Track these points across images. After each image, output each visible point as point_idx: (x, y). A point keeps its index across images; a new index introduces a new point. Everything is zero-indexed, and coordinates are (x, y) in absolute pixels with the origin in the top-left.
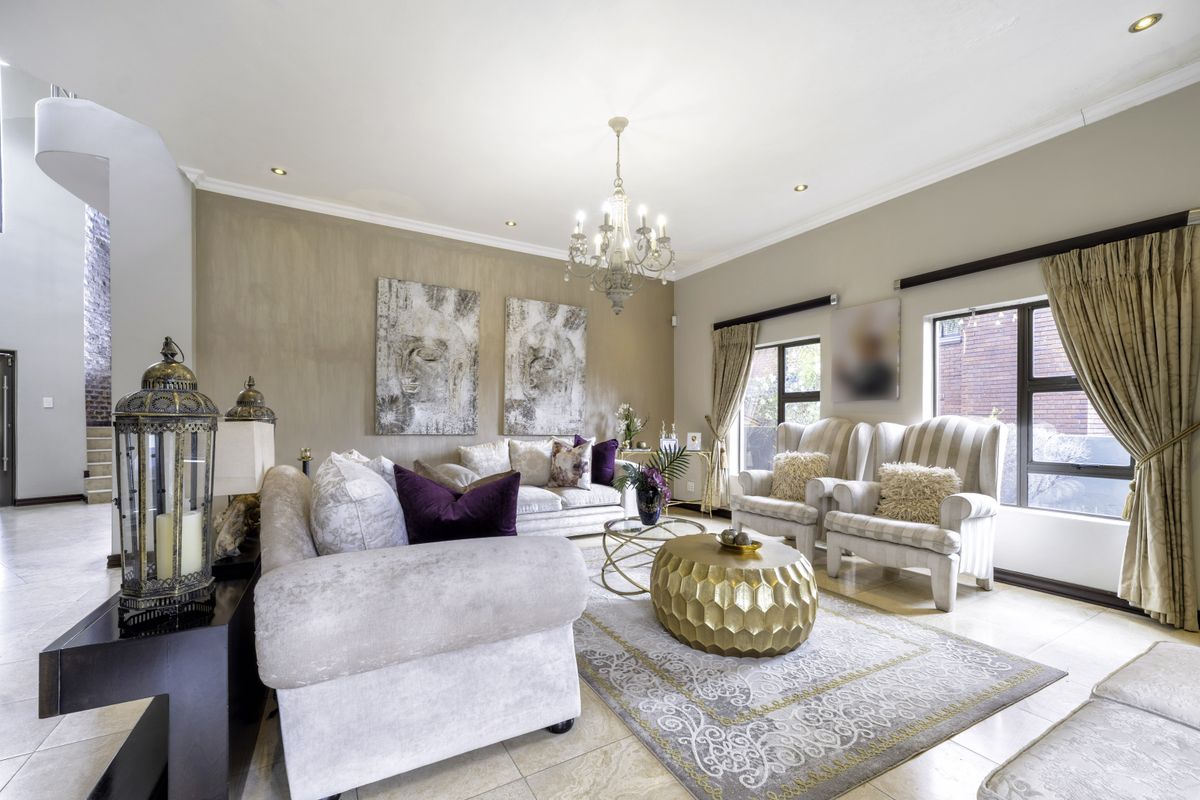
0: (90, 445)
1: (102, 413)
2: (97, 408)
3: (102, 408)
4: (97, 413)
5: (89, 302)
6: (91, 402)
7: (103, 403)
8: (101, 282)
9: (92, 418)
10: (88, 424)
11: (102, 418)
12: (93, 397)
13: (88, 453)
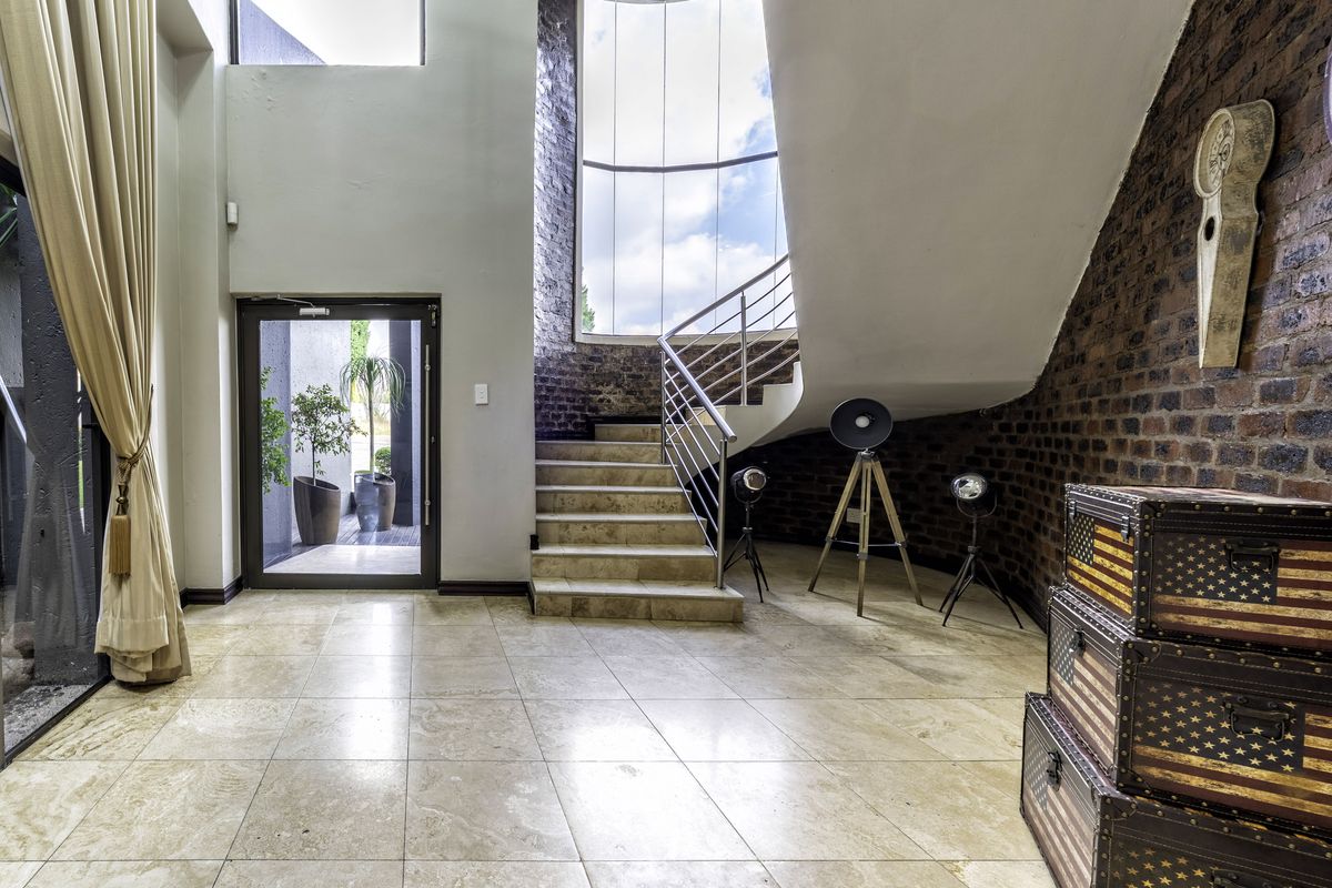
0: (542, 476)
1: (559, 416)
2: (553, 408)
3: (561, 408)
4: (553, 415)
5: (546, 222)
6: (547, 398)
7: (561, 399)
8: (561, 187)
9: (548, 424)
10: (539, 436)
11: (560, 425)
12: (548, 389)
13: (538, 492)
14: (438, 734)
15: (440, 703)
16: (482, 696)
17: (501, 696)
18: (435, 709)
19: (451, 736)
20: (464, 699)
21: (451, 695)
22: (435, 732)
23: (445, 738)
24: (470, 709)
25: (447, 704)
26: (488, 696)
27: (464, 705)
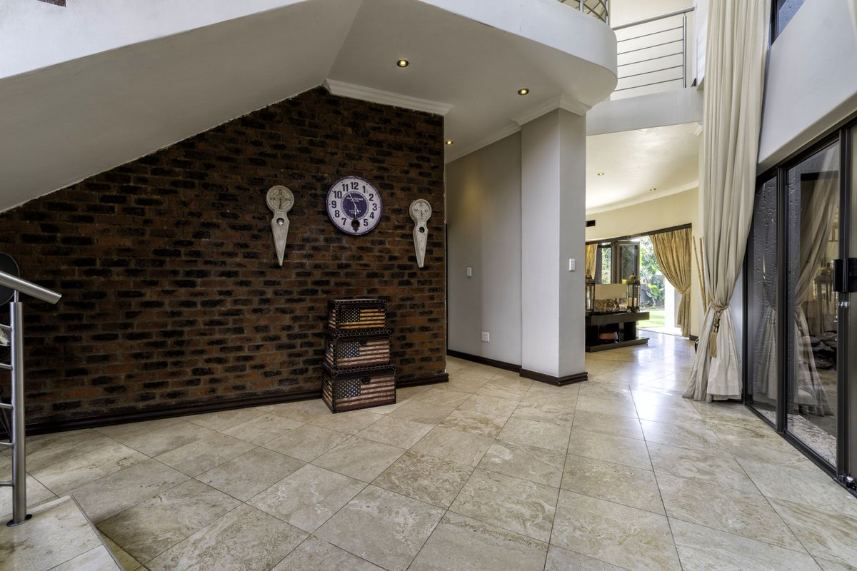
14: (534, 500)
15: (521, 530)
16: (476, 524)
17: (461, 519)
18: (528, 524)
19: (525, 496)
20: (496, 527)
21: (506, 535)
22: (535, 503)
23: (529, 496)
24: (497, 514)
25: (515, 526)
26: (472, 522)
27: (500, 520)
